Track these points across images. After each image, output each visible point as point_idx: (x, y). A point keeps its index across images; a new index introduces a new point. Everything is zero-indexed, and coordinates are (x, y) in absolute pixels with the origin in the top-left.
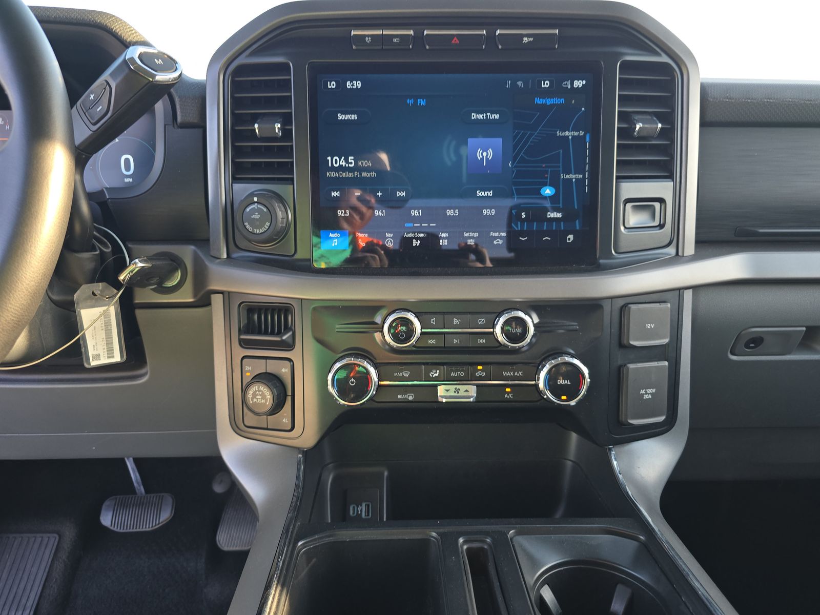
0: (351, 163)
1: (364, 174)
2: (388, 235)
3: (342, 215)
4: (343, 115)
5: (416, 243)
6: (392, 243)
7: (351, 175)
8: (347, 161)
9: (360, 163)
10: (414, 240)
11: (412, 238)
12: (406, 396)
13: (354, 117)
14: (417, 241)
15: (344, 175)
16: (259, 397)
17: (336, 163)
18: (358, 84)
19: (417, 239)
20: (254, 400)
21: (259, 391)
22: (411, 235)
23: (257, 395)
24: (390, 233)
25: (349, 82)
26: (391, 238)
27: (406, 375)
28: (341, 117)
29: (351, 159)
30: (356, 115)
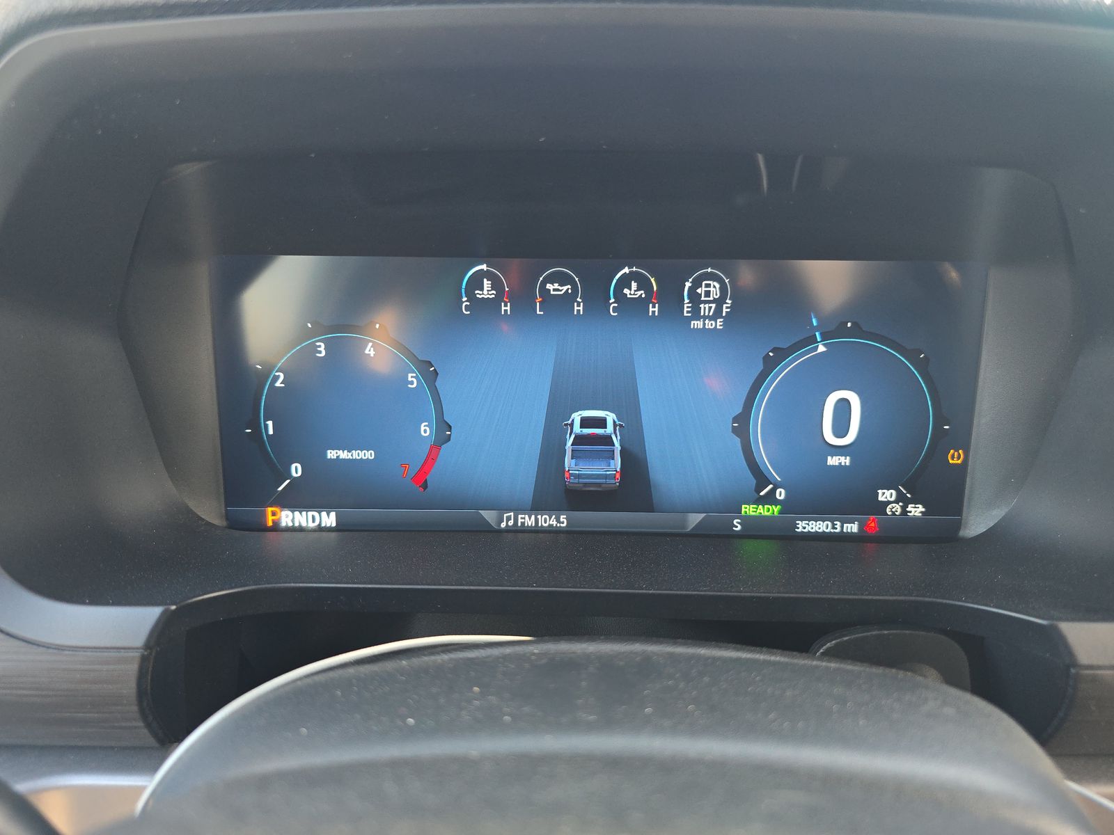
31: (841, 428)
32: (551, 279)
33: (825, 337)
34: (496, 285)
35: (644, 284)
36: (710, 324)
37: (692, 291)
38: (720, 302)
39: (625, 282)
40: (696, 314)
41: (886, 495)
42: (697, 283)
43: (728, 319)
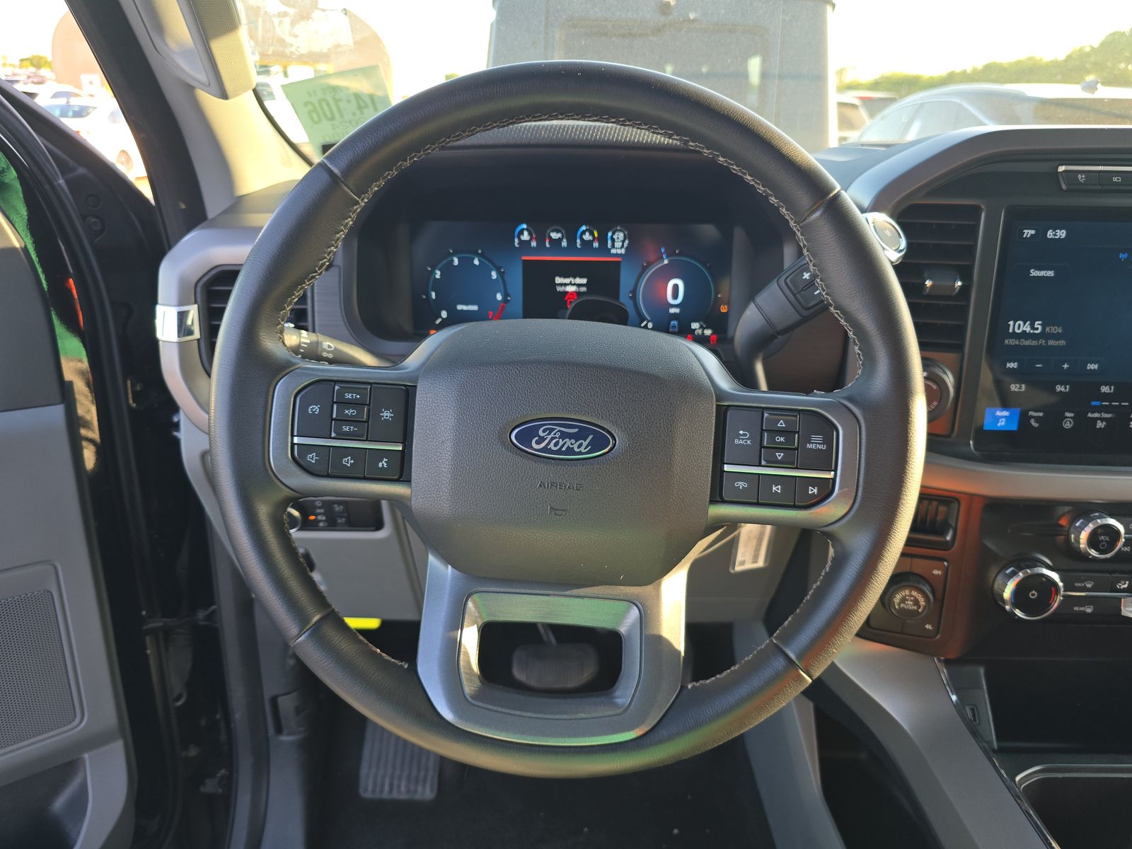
0: (1037, 329)
1: (1051, 343)
2: (1067, 414)
3: (1016, 390)
4: (1036, 271)
5: (1100, 425)
6: (1070, 423)
7: (1034, 343)
8: (1033, 327)
9: (1047, 329)
10: (1099, 421)
11: (1097, 419)
12: (1083, 609)
13: (1050, 273)
14: (1102, 423)
15: (1027, 343)
16: (909, 603)
17: (1019, 328)
18: (1062, 234)
19: (1102, 419)
20: (902, 605)
21: (911, 596)
22: (1096, 415)
23: (908, 600)
24: (1070, 412)
25: (1051, 231)
26: (1071, 418)
27: (1089, 586)
28: (1034, 273)
29: (1038, 324)
30: (1052, 272)
31: (675, 296)
32: (553, 231)
33: (668, 257)
34: (530, 234)
35: (592, 234)
36: (619, 252)
37: (612, 237)
38: (623, 242)
39: (584, 232)
40: (613, 246)
41: (695, 326)
42: (613, 234)
43: (627, 249)
